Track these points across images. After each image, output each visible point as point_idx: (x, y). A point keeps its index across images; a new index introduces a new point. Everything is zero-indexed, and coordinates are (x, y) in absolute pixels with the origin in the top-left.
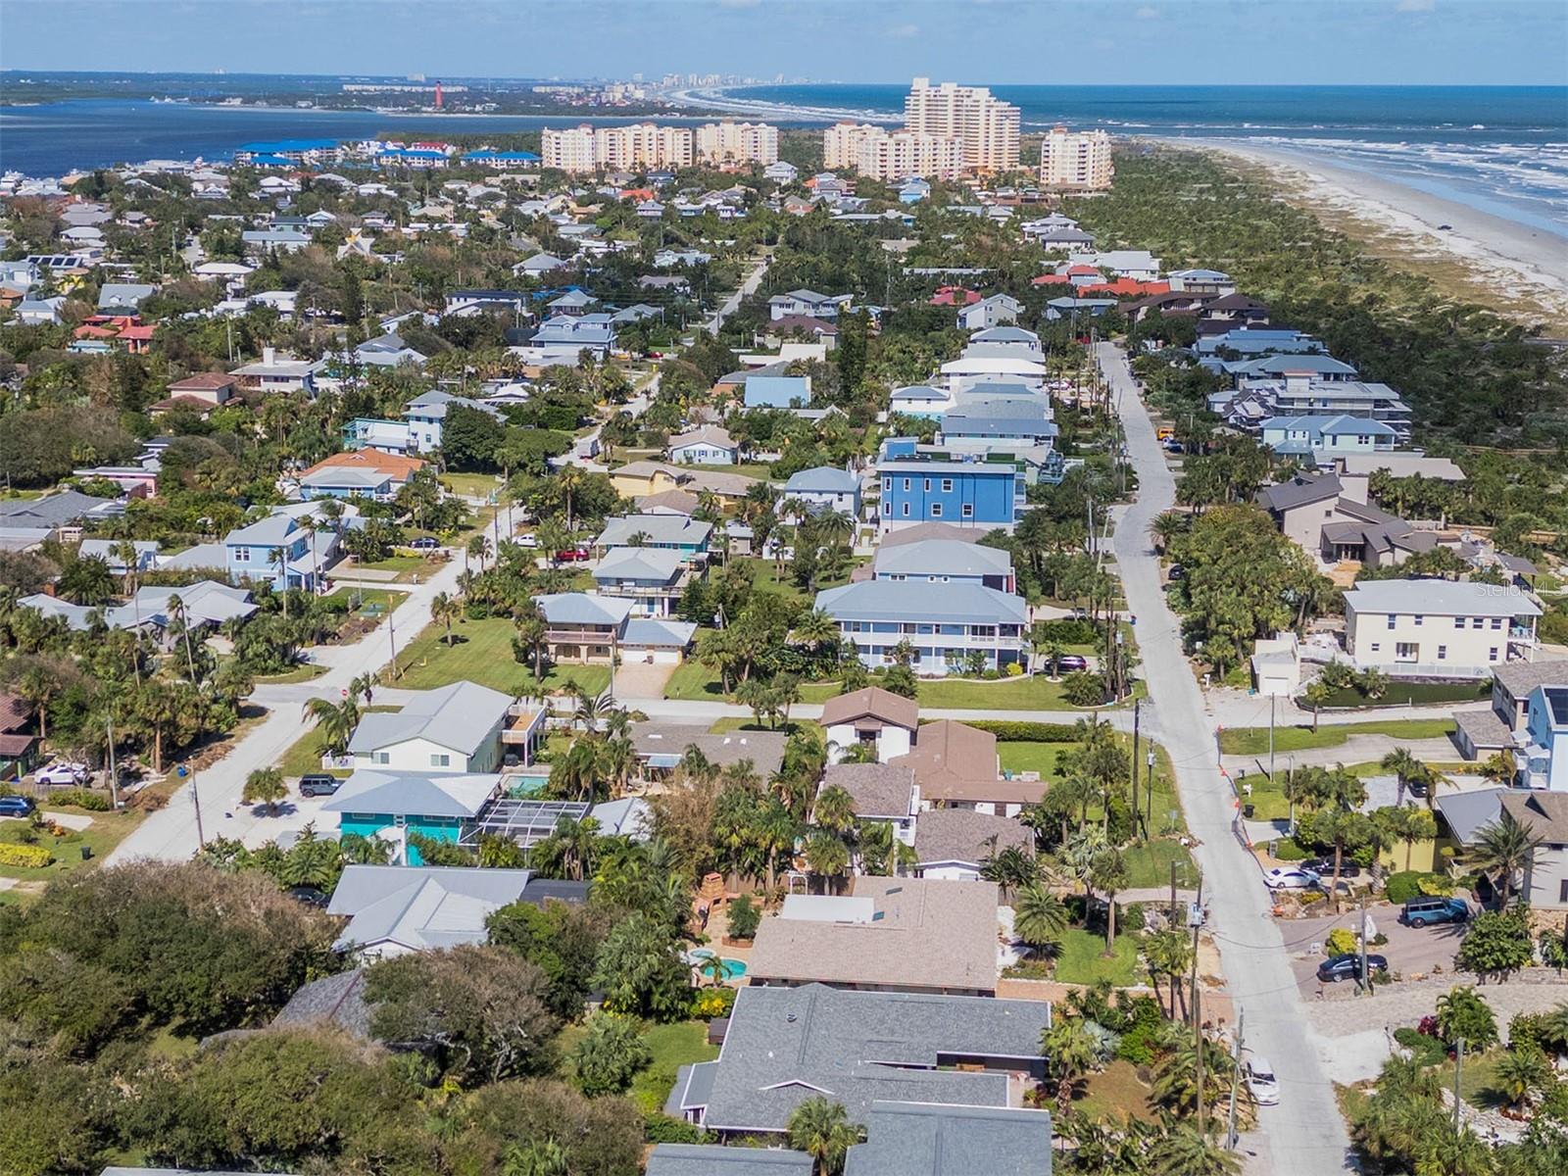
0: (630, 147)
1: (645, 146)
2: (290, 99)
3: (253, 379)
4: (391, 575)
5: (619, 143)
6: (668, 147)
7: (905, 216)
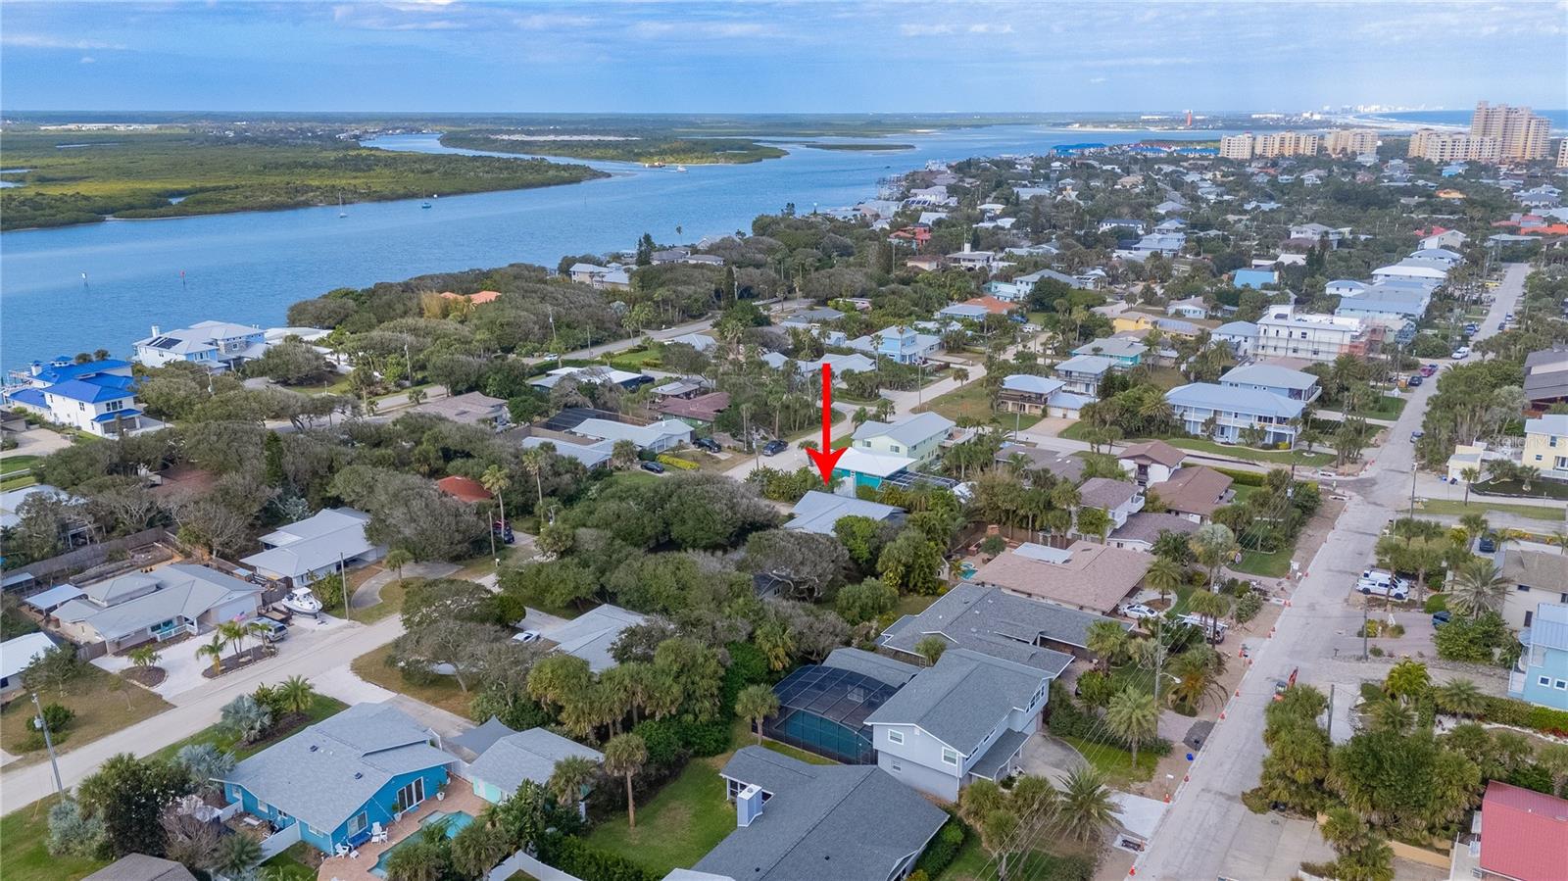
0: (1277, 145)
1: (1287, 145)
2: (1105, 124)
3: (957, 260)
4: (961, 360)
5: (1270, 141)
6: (1302, 145)
7: (1430, 184)
